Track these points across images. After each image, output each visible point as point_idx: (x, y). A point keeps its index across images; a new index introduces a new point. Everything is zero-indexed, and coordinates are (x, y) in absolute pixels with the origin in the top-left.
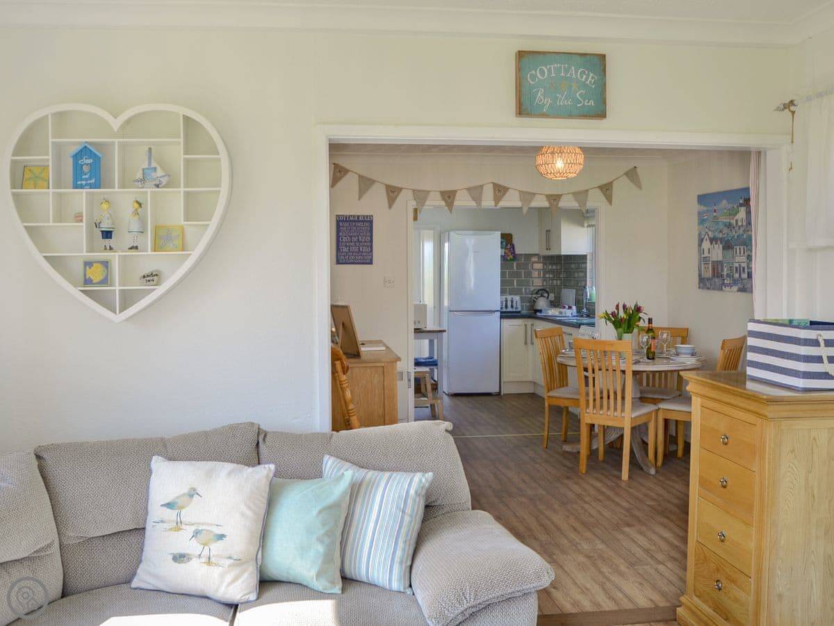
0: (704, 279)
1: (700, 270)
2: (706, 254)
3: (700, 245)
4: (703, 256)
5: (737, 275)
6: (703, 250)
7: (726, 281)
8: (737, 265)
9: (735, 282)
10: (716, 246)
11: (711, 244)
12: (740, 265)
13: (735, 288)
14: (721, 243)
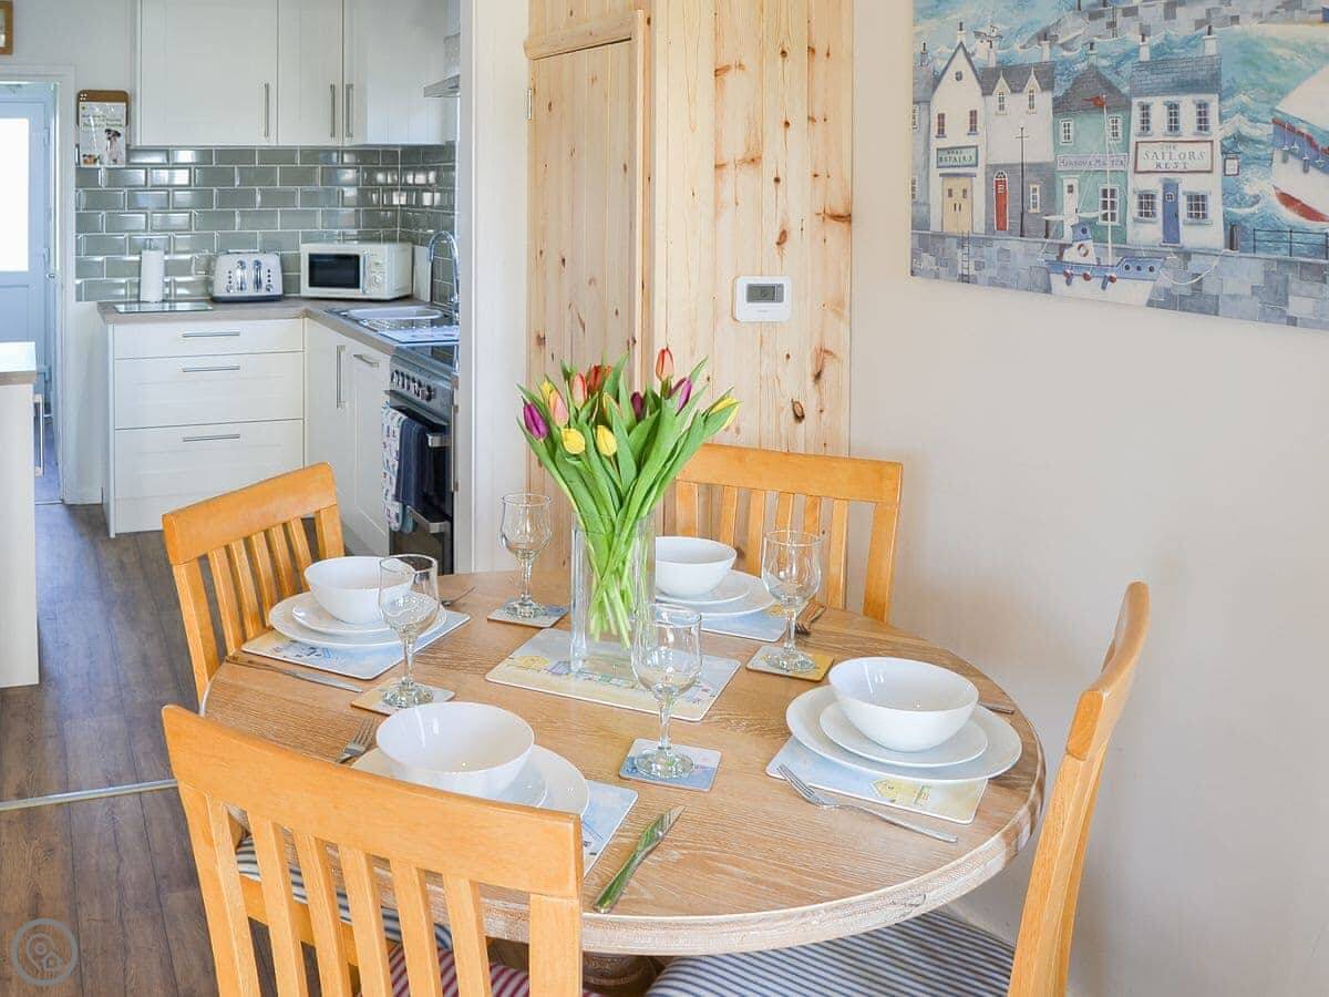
0: (941, 237)
1: (919, 202)
2: (957, 135)
3: (922, 101)
4: (936, 143)
5: (1148, 233)
6: (941, 117)
7: (1071, 255)
8: (1153, 184)
9: (1133, 262)
10: (1016, 103)
11: (987, 91)
12: (1170, 188)
13: (1135, 290)
14: (1047, 85)
